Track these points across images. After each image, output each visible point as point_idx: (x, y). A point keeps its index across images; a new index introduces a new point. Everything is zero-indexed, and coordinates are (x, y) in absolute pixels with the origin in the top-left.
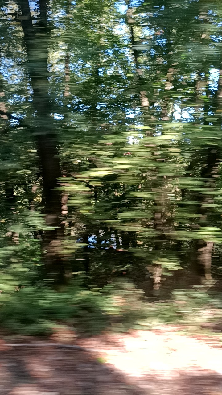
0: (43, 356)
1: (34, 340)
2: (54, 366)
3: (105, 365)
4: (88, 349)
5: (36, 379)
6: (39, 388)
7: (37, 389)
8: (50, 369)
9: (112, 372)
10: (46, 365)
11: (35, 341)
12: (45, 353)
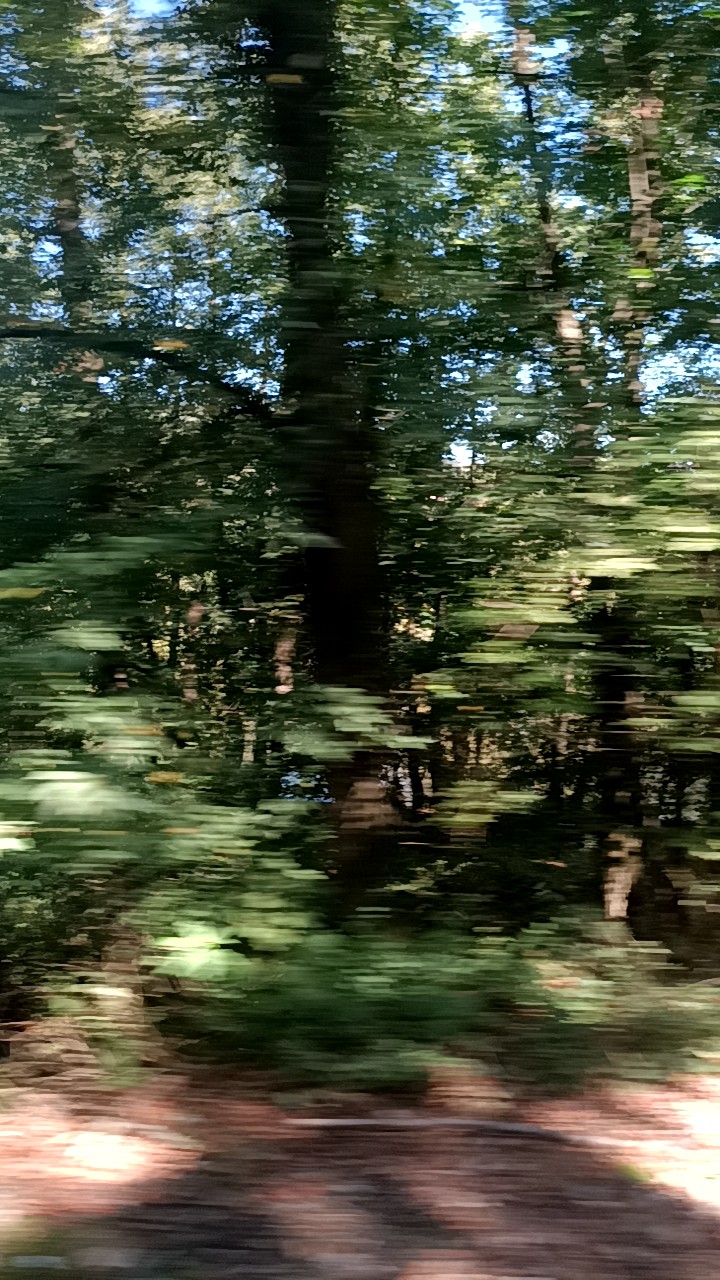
0: (441, 1160)
1: (380, 1106)
2: (493, 1192)
3: (653, 1189)
4: (577, 1138)
5: (457, 1234)
6: (484, 1263)
7: (477, 1266)
8: (488, 1201)
9: (687, 1213)
10: (471, 1189)
11: (386, 1111)
12: (440, 1149)
